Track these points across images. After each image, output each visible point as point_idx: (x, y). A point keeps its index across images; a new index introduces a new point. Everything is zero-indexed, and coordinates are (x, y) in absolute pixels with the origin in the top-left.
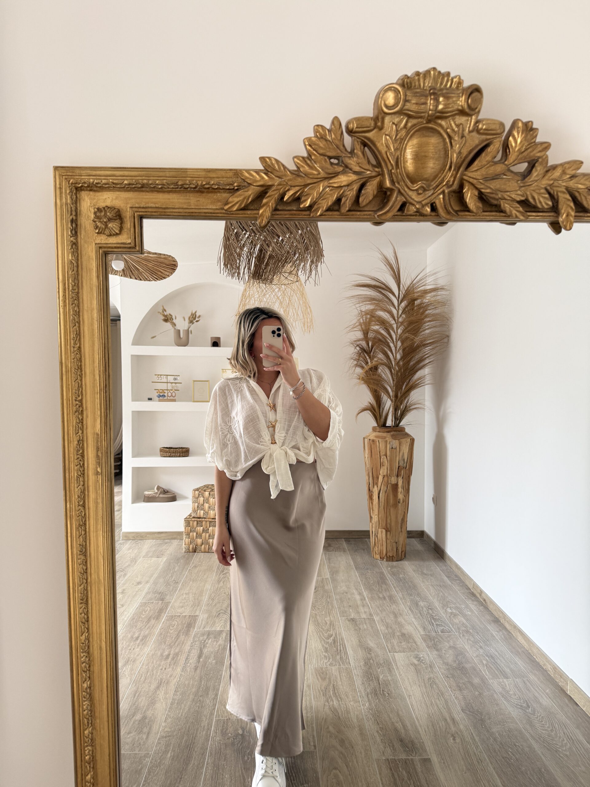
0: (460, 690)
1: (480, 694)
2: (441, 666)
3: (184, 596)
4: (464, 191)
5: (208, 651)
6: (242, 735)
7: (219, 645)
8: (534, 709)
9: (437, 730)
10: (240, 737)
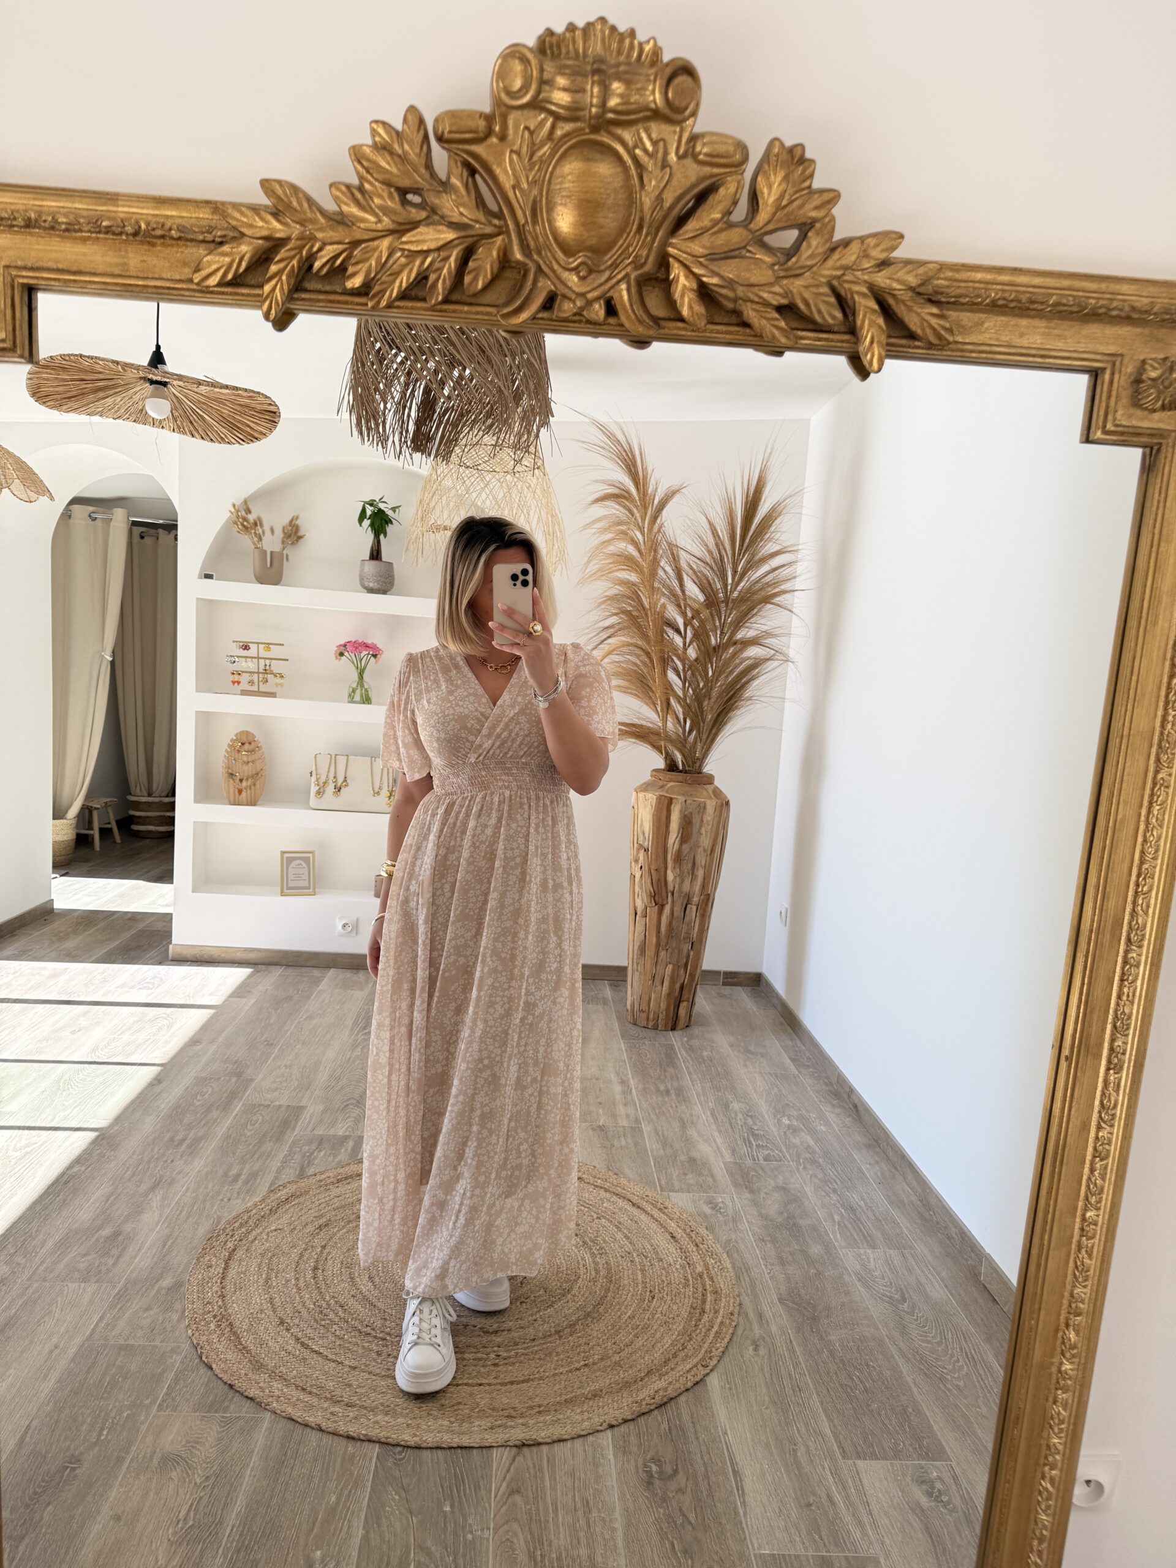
0: (783, 1264)
2: (753, 1220)
3: (282, 1070)
4: (671, 277)
8: (913, 1303)
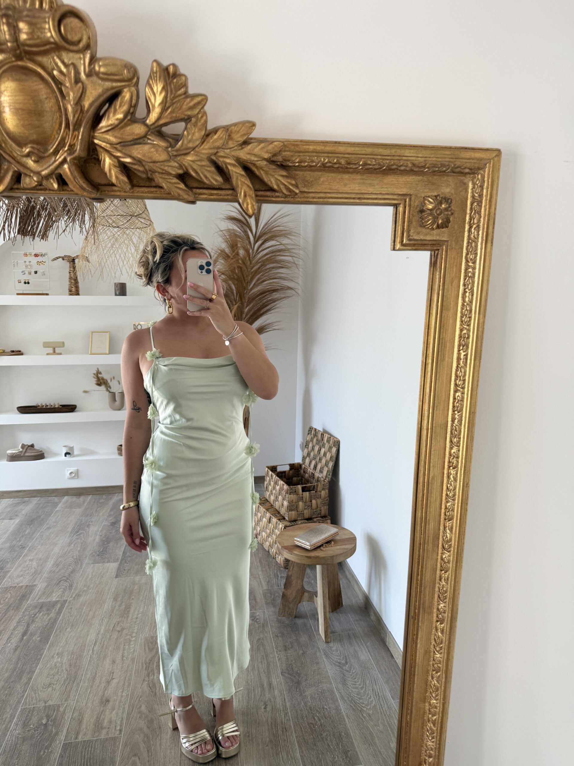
0: (286, 650)
1: (304, 653)
2: (273, 625)
3: (27, 563)
4: (100, 158)
5: (35, 627)
6: (46, 725)
7: (50, 619)
8: (351, 665)
9: (251, 698)
10: (43, 727)
